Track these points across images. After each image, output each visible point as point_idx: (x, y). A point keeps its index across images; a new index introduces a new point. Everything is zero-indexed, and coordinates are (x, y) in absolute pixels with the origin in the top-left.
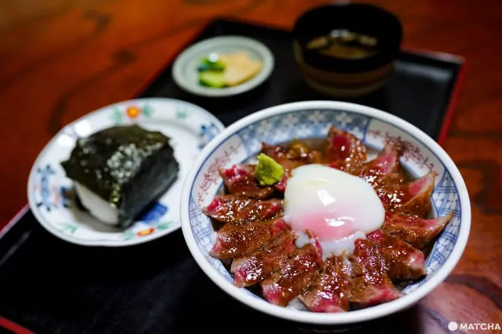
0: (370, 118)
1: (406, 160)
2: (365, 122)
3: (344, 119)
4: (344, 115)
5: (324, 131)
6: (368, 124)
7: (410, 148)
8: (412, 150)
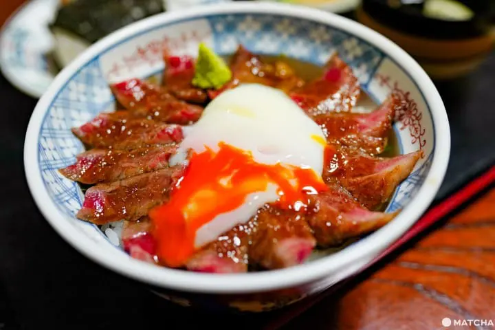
0: (384, 55)
1: (402, 129)
2: (376, 60)
3: (353, 48)
4: (354, 42)
5: (324, 58)
6: (379, 63)
7: (414, 113)
8: (414, 115)
